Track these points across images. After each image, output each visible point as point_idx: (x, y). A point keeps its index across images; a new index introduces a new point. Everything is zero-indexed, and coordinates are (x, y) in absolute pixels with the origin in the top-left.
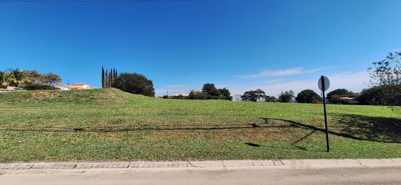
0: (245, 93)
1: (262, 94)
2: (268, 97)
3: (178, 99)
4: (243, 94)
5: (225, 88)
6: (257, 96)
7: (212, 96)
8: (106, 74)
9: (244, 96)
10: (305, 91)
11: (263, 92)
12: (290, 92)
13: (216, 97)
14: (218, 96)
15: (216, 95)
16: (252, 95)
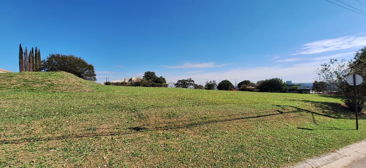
0: (178, 82)
1: (192, 83)
2: (196, 85)
3: (123, 86)
4: (176, 82)
5: (162, 76)
6: (188, 84)
7: (156, 84)
8: (26, 53)
9: (177, 84)
10: (224, 81)
11: (193, 81)
12: (214, 81)
13: (160, 84)
14: (161, 83)
15: (160, 82)
16: (184, 83)
